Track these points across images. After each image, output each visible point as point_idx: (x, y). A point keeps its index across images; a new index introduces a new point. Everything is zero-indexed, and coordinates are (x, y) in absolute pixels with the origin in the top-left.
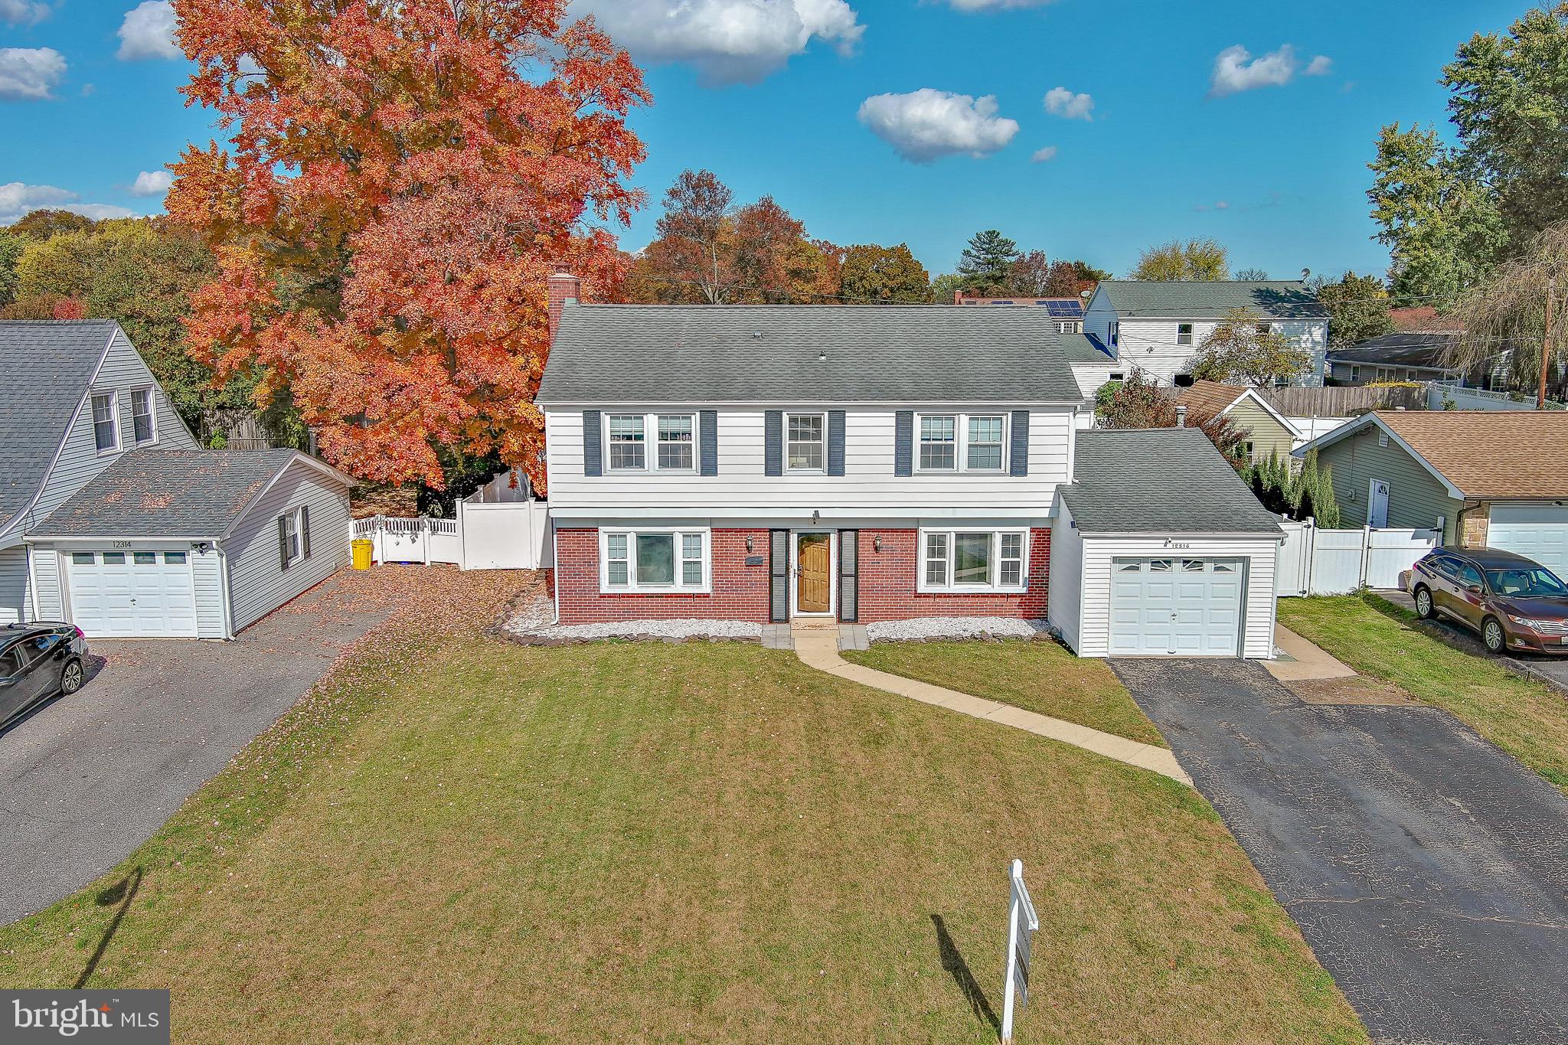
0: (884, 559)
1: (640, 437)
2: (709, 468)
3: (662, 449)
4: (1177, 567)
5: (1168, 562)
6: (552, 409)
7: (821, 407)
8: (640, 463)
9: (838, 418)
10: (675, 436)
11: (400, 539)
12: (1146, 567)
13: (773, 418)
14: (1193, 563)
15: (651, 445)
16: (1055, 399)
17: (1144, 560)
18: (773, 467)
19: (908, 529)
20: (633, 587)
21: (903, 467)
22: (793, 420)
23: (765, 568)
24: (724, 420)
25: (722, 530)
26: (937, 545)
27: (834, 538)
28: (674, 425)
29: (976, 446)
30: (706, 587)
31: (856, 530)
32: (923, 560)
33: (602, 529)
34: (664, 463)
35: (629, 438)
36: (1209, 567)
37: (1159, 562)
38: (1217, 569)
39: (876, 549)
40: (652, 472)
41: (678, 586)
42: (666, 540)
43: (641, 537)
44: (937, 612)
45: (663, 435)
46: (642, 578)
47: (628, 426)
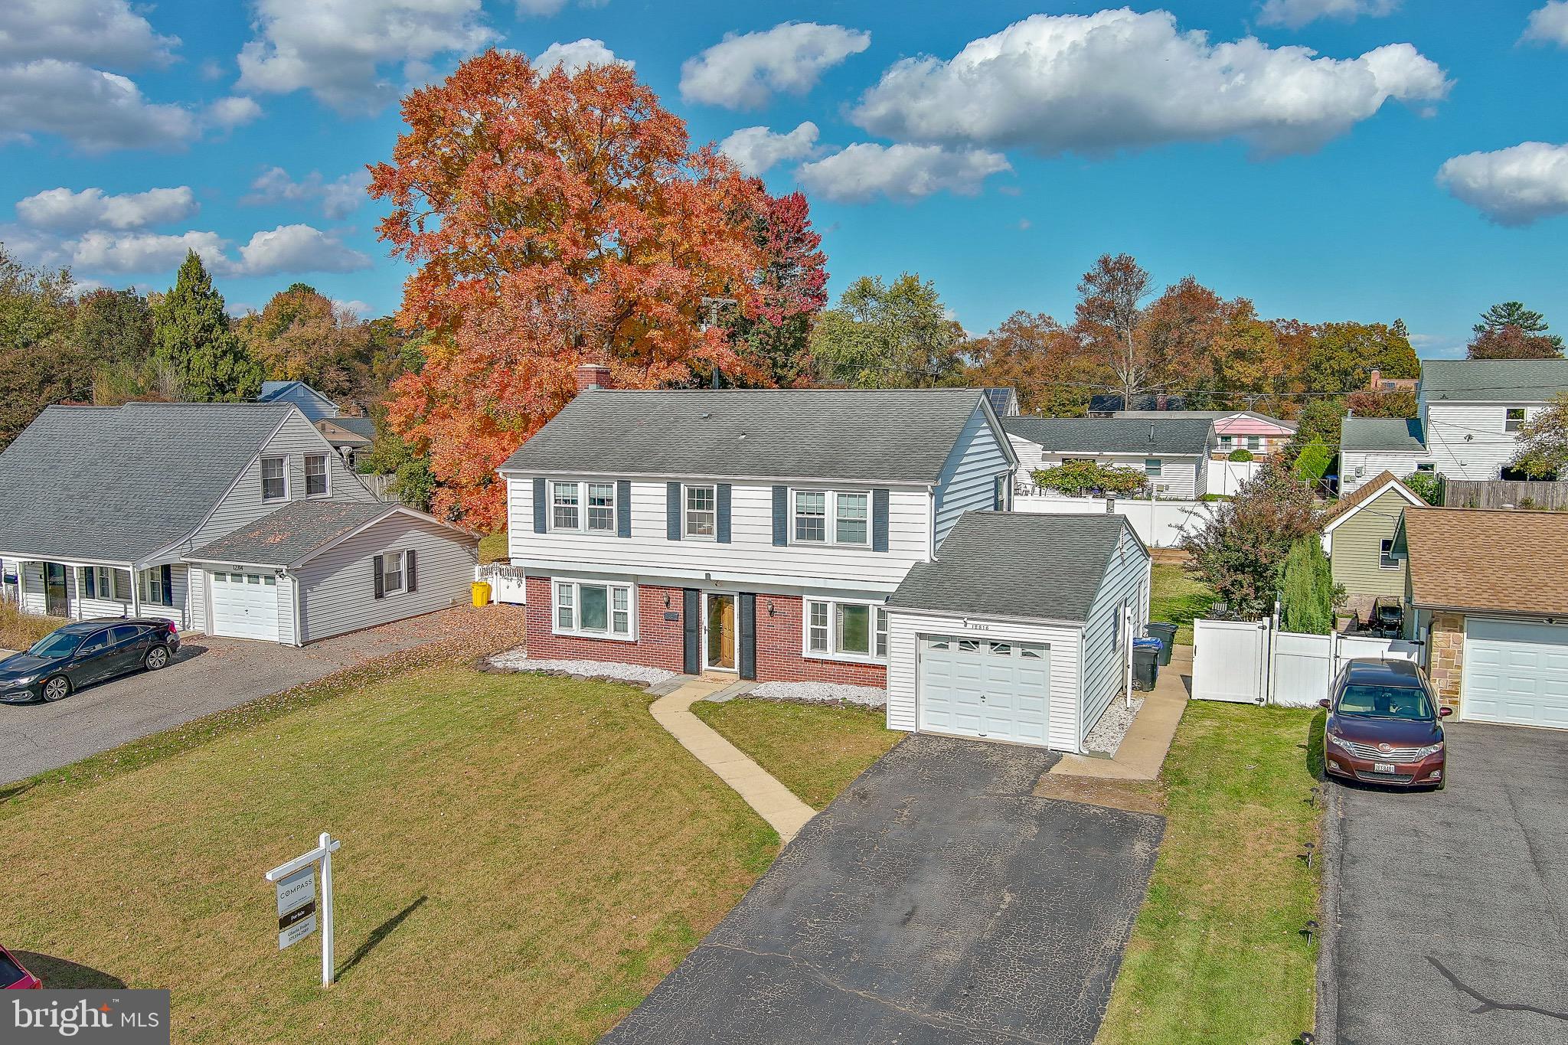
0: (778, 624)
1: (574, 502)
2: (625, 531)
3: (592, 512)
4: (985, 648)
5: (976, 643)
6: (512, 476)
7: (710, 481)
8: (575, 524)
9: (725, 491)
10: (602, 502)
11: (510, 584)
12: (954, 646)
13: (674, 489)
14: (1001, 647)
15: (583, 508)
16: (911, 479)
17: (952, 638)
18: (674, 533)
19: (793, 597)
20: (576, 631)
21: (780, 538)
22: (691, 492)
23: (681, 623)
24: (636, 489)
25: (647, 586)
26: (819, 610)
27: (736, 598)
28: (602, 493)
29: (845, 521)
30: (630, 637)
31: (754, 594)
32: (807, 625)
33: (554, 579)
34: (593, 524)
35: (566, 501)
36: (1016, 652)
37: (967, 642)
38: (1024, 654)
39: (771, 612)
40: (582, 531)
41: (610, 634)
42: (601, 592)
43: (584, 589)
44: (823, 678)
45: (593, 501)
46: (585, 623)
47: (565, 492)
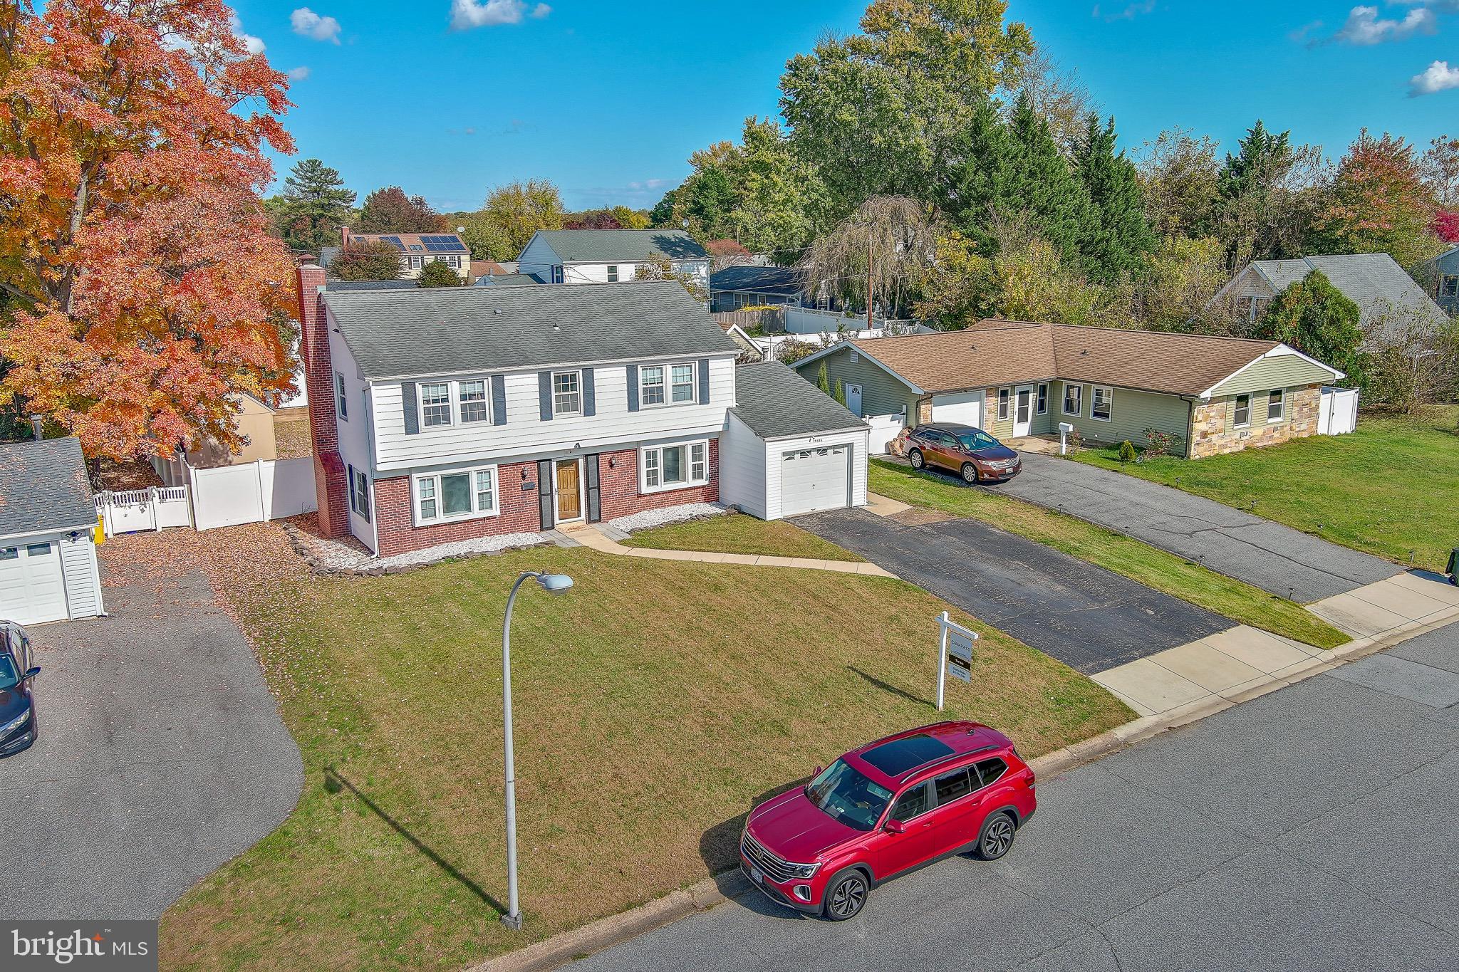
0: (616, 473)
1: (446, 400)
2: (500, 419)
3: (463, 408)
4: (814, 453)
5: (809, 452)
6: (375, 383)
7: (574, 366)
8: (447, 419)
9: (589, 373)
10: (471, 396)
11: (128, 511)
12: (797, 456)
13: (544, 376)
14: (822, 451)
15: (455, 405)
16: (722, 349)
17: (796, 452)
18: (546, 414)
19: (633, 449)
20: (441, 518)
21: (633, 406)
22: (557, 378)
23: (536, 490)
24: (510, 381)
25: (505, 465)
26: (652, 455)
27: (581, 461)
28: (469, 389)
29: (677, 386)
30: (496, 511)
31: (597, 454)
32: (644, 469)
33: (414, 476)
34: (465, 418)
35: (435, 401)
36: (830, 452)
37: (804, 453)
38: (834, 453)
39: (612, 466)
40: (457, 427)
41: (476, 513)
42: (464, 479)
43: (444, 478)
45: (463, 397)
46: (448, 509)
47: (433, 392)
